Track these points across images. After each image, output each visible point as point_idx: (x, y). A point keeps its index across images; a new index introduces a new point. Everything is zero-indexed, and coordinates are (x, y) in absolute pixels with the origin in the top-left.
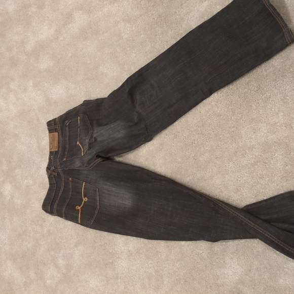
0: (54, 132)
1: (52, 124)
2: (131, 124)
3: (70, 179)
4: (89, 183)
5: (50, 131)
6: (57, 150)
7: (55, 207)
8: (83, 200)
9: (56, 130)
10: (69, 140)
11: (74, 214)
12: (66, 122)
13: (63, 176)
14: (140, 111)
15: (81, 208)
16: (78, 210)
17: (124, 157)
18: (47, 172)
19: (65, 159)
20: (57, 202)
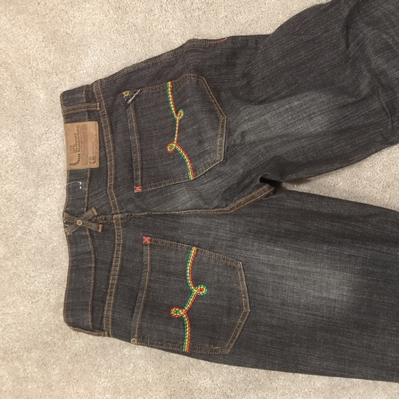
0: (84, 120)
1: (79, 99)
2: (350, 100)
3: (147, 240)
4: (211, 249)
5: (69, 118)
6: (96, 165)
7: (108, 312)
8: (191, 292)
9: (92, 116)
10: (140, 139)
11: (171, 329)
12: (126, 94)
13: (119, 232)
14: (385, 66)
15: (188, 313)
16: (181, 319)
17: (312, 183)
18: (68, 223)
19: (138, 190)
20: (110, 300)
